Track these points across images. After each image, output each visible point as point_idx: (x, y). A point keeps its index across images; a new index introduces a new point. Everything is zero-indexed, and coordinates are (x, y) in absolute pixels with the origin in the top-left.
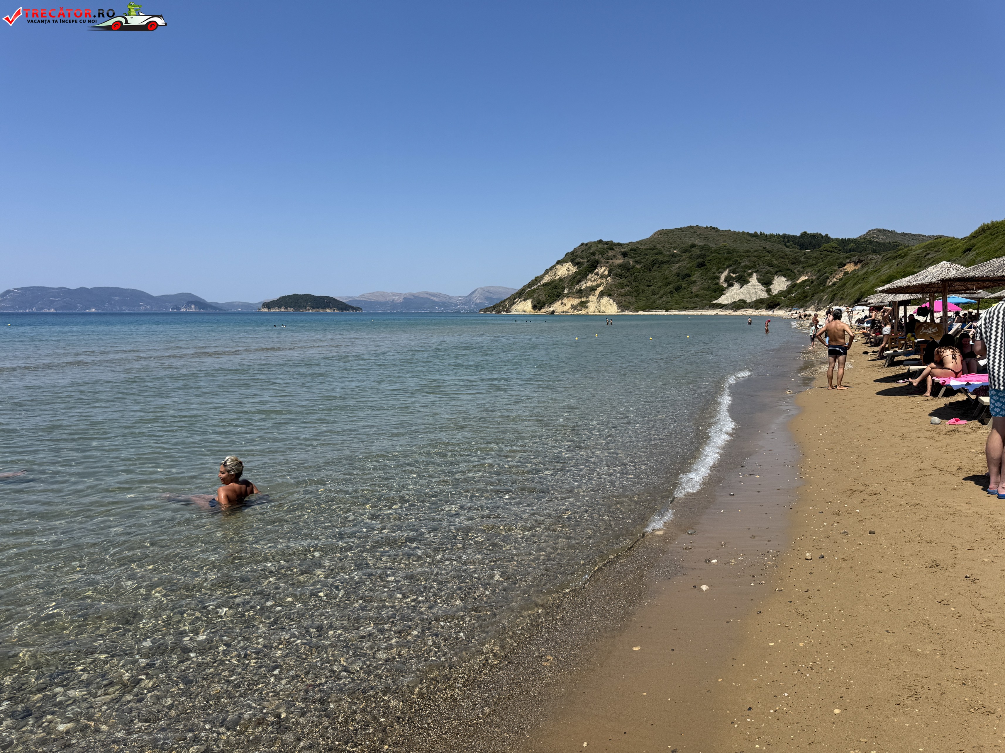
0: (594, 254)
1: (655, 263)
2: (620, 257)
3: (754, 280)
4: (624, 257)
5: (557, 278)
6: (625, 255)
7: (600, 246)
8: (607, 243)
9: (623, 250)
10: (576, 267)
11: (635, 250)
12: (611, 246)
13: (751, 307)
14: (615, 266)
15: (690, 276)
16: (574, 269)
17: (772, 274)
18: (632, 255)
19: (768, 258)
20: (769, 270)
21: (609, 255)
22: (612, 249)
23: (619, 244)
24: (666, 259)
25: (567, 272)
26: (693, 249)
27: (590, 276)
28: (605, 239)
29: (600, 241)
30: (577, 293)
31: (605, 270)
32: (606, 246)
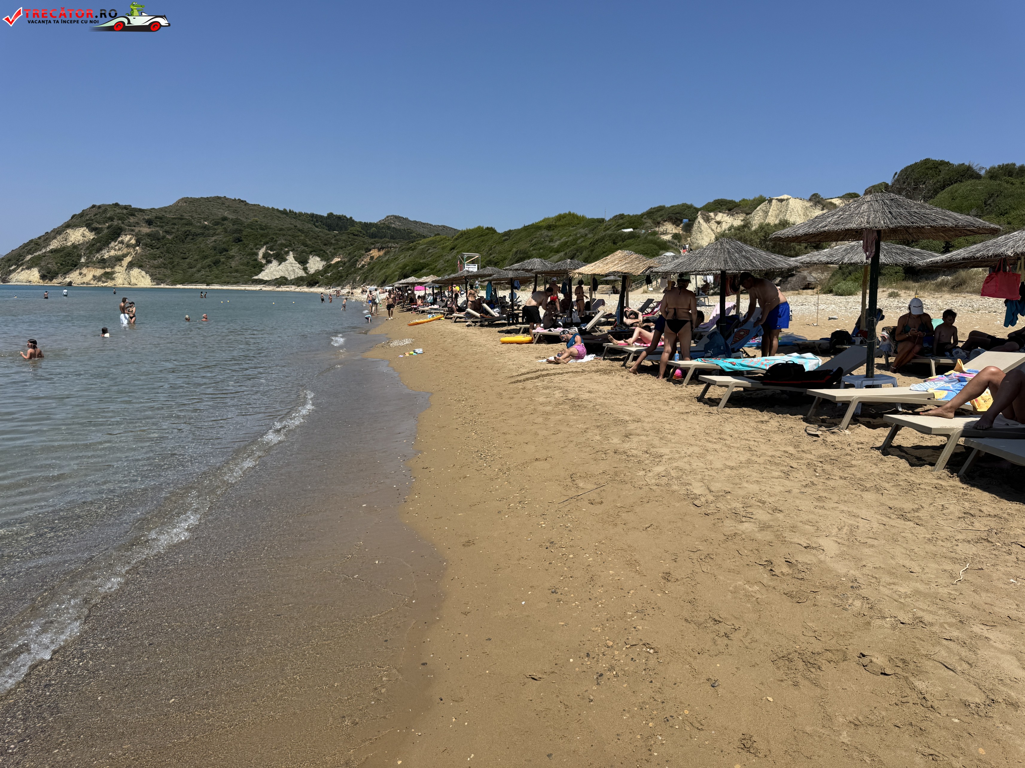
0: (111, 219)
1: (188, 235)
2: (144, 225)
3: (291, 258)
4: (149, 225)
5: (69, 244)
6: (149, 223)
7: (118, 211)
8: (126, 207)
9: (146, 217)
10: (94, 233)
11: (161, 218)
12: (131, 211)
13: (293, 284)
14: (143, 235)
15: (227, 251)
16: (91, 236)
17: (307, 254)
18: (159, 223)
19: (303, 238)
20: (304, 250)
21: (131, 221)
22: (134, 215)
23: (141, 210)
24: (199, 231)
25: (82, 238)
26: (225, 222)
27: (113, 244)
28: (122, 203)
29: (117, 205)
30: (99, 262)
31: (131, 239)
32: (125, 211)
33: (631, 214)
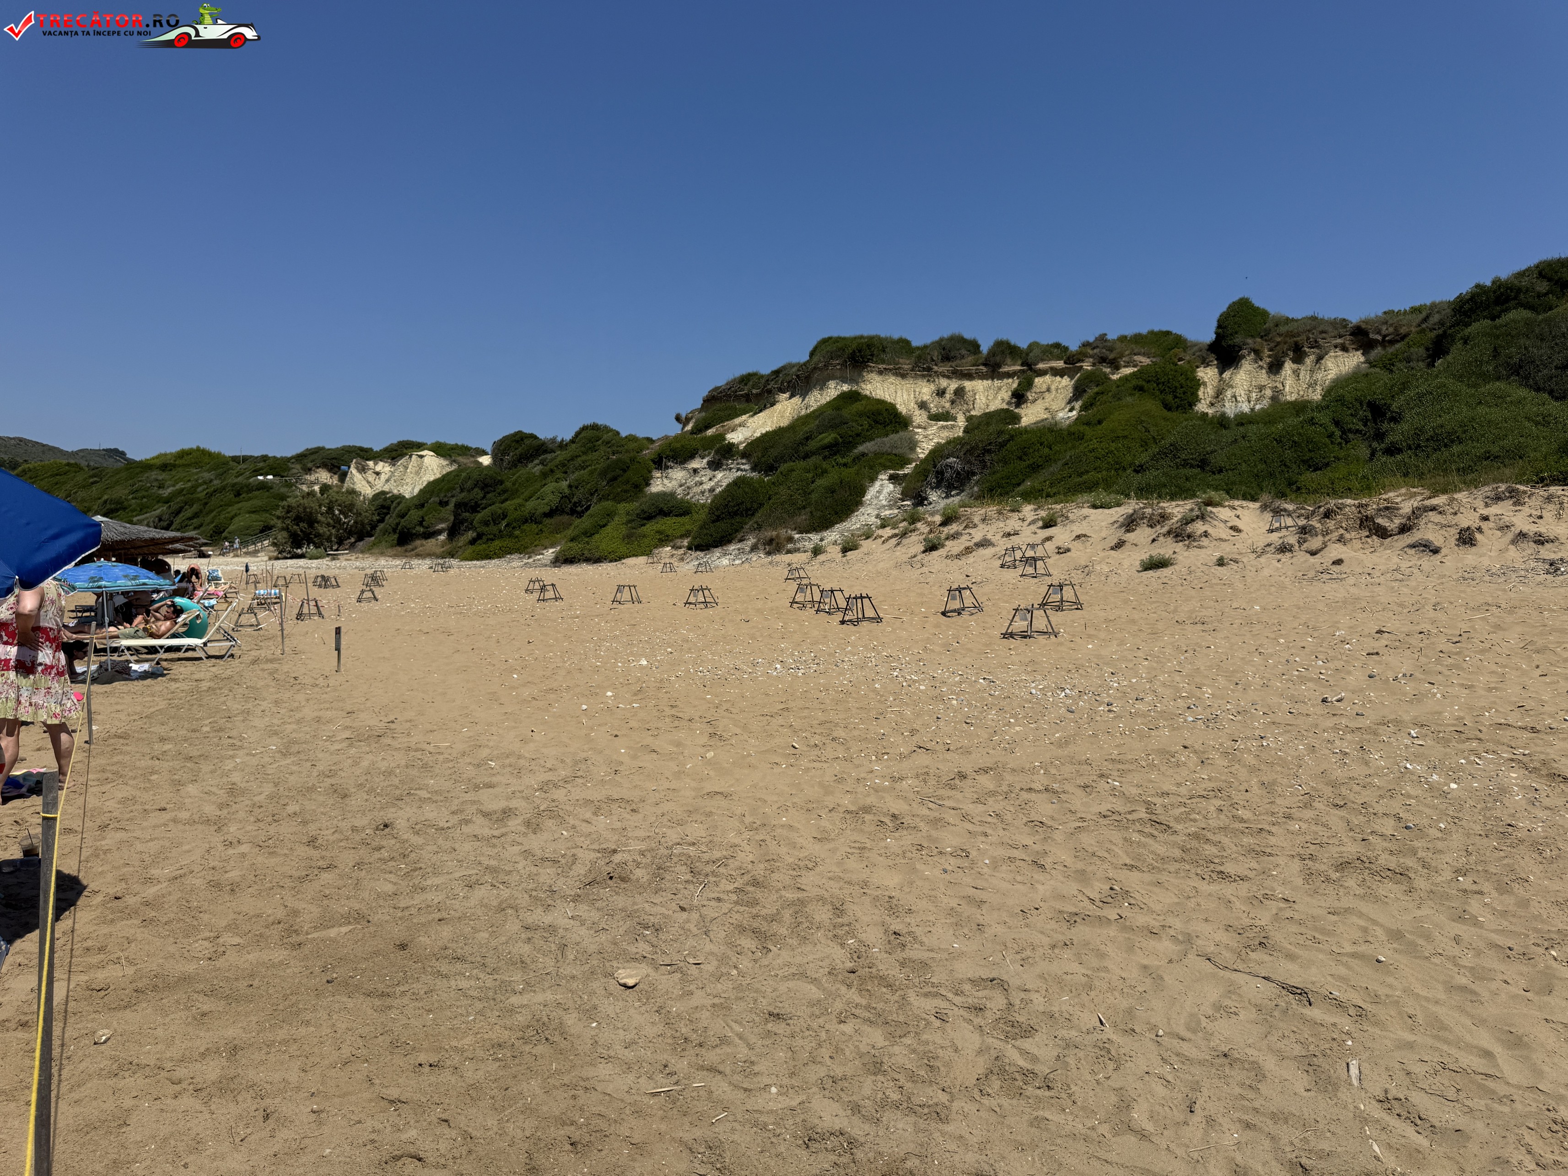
33: (279, 456)
